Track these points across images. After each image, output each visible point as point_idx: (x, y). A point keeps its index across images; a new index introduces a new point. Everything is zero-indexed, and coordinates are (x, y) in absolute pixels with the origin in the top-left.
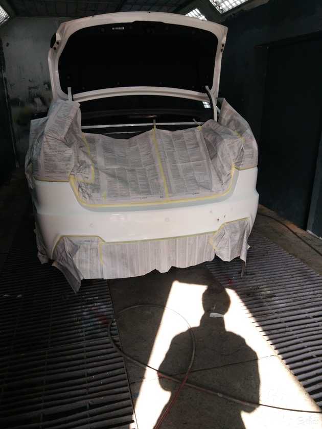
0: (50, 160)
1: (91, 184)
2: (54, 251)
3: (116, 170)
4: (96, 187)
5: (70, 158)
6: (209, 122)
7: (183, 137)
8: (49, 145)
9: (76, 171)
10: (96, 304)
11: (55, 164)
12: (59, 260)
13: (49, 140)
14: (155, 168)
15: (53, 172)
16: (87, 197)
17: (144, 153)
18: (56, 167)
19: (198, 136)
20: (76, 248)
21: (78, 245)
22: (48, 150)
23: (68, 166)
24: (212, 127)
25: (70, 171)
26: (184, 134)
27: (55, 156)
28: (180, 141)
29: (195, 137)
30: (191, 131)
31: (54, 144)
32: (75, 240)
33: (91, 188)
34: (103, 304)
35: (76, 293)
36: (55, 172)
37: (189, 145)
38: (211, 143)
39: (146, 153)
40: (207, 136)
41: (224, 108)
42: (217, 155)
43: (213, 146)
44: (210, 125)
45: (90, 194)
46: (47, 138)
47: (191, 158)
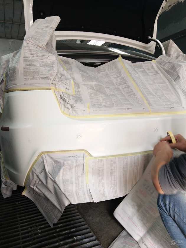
0: (31, 65)
1: (73, 96)
2: (28, 175)
3: (94, 86)
4: (78, 99)
5: (52, 64)
6: (160, 57)
7: (143, 67)
8: (30, 50)
9: (58, 80)
10: (76, 238)
11: (37, 69)
12: (34, 185)
13: (29, 45)
14: (128, 87)
15: (33, 78)
16: (70, 107)
18: (36, 72)
19: (155, 66)
20: (58, 166)
21: (62, 162)
22: (28, 55)
23: (51, 71)
24: (165, 60)
25: (52, 78)
26: (143, 65)
27: (37, 61)
28: (140, 70)
30: (149, 63)
31: (36, 49)
32: (56, 157)
33: (73, 99)
34: (83, 236)
35: (52, 225)
36: (36, 79)
37: (149, 73)
38: (169, 70)
39: (116, 76)
40: (164, 65)
41: (171, 46)
42: (179, 78)
43: (173, 72)
44: (163, 59)
45: (73, 105)
46: (28, 43)
47: (156, 81)
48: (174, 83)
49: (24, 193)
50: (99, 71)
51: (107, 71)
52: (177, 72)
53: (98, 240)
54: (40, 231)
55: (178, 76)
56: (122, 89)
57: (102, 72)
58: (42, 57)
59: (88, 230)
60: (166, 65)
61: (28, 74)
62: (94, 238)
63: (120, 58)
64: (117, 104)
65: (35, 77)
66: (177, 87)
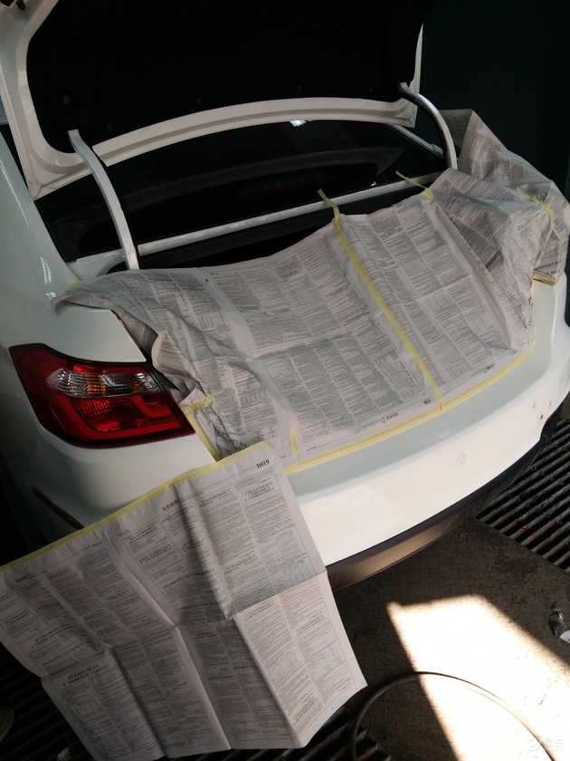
6: (445, 176)
7: (398, 224)
14: (373, 325)
17: (331, 289)
19: (432, 216)
24: (459, 188)
26: (398, 216)
28: (395, 235)
29: (426, 219)
30: (413, 205)
37: (418, 243)
38: (473, 229)
39: (334, 288)
40: (457, 212)
41: (474, 135)
42: (502, 258)
43: (483, 237)
44: (453, 184)
47: (439, 276)
48: (490, 277)
52: (495, 240)
55: (499, 253)
60: (465, 209)
66: (496, 290)
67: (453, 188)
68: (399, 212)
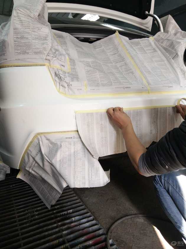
0: (22, 38)
1: (68, 73)
2: (23, 158)
3: (90, 63)
4: (75, 77)
5: (46, 37)
6: (158, 33)
7: (140, 44)
8: (21, 20)
9: (52, 55)
10: (73, 219)
11: (29, 42)
12: (30, 167)
13: (20, 15)
15: (25, 53)
16: (66, 85)
18: (28, 46)
19: (153, 44)
20: (55, 147)
21: (59, 143)
22: (19, 26)
23: (45, 45)
24: (163, 38)
25: (46, 53)
27: (28, 33)
28: (139, 47)
29: (150, 45)
31: (28, 20)
32: (53, 138)
33: (69, 76)
34: (81, 217)
36: (28, 53)
37: (147, 50)
38: (167, 48)
39: (113, 53)
40: (162, 43)
41: (170, 23)
42: (178, 56)
43: (171, 50)
44: (161, 36)
45: (69, 83)
46: (18, 13)
47: (154, 59)
48: (173, 61)
49: (19, 176)
50: (95, 48)
51: (103, 47)
52: (175, 50)
53: (96, 220)
54: (37, 213)
55: (177, 54)
56: (119, 67)
57: (98, 48)
58: (35, 29)
59: (85, 211)
60: (165, 41)
61: (19, 48)
62: (91, 218)
63: (117, 33)
64: (115, 82)
65: (27, 51)
66: (175, 65)
67: (161, 37)
68: (141, 41)
